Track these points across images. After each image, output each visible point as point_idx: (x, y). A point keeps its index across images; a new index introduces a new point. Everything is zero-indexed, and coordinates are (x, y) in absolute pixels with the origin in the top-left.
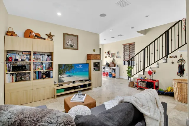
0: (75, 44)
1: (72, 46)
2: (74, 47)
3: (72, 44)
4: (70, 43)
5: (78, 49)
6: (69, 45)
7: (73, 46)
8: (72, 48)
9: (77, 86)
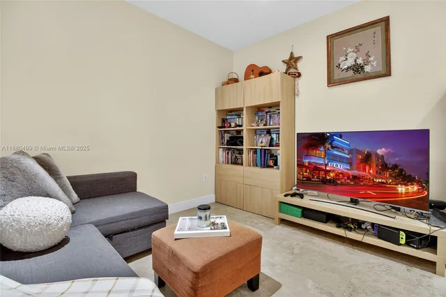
0: (371, 59)
1: (357, 68)
2: (368, 69)
3: (360, 61)
4: (350, 62)
5: (388, 73)
6: (348, 68)
7: (362, 68)
8: (361, 75)
9: (355, 221)
